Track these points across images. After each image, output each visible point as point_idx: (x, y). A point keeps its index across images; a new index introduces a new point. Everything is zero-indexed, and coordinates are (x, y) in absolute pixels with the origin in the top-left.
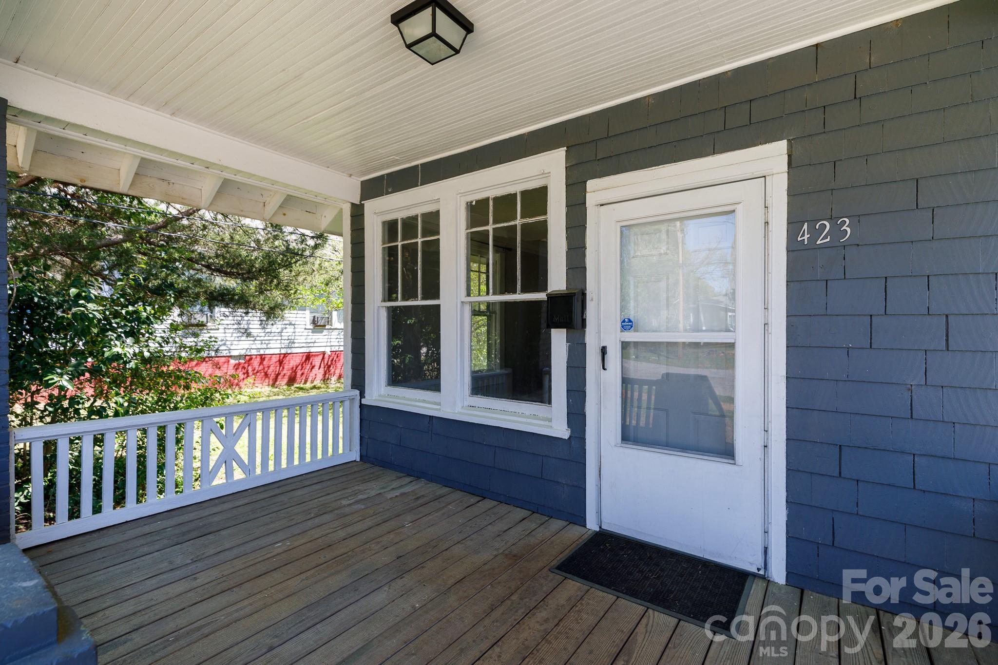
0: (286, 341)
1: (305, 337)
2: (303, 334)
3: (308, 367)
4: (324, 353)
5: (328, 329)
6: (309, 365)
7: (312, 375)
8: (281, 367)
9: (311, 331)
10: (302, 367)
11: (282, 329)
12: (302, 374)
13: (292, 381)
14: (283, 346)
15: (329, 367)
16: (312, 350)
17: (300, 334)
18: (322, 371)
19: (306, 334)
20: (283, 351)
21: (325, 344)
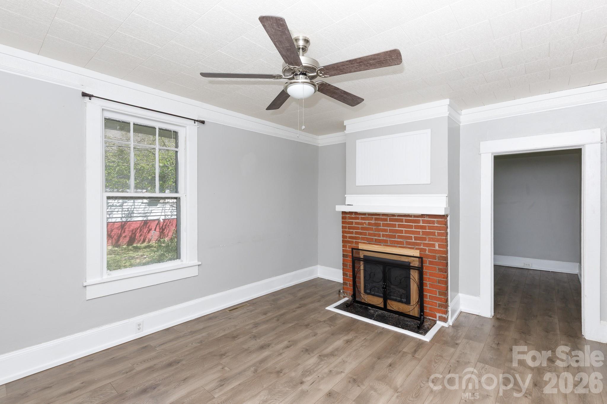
0: (126, 212)
1: (143, 209)
2: (141, 207)
3: (145, 230)
4: (158, 220)
5: (161, 203)
6: (147, 228)
7: (149, 236)
8: (123, 230)
9: (147, 204)
10: (140, 231)
11: (123, 203)
12: (141, 236)
13: (131, 241)
14: (123, 216)
15: (163, 230)
16: (150, 218)
17: (138, 207)
18: (157, 233)
19: (144, 207)
20: (124, 220)
21: (160, 214)
